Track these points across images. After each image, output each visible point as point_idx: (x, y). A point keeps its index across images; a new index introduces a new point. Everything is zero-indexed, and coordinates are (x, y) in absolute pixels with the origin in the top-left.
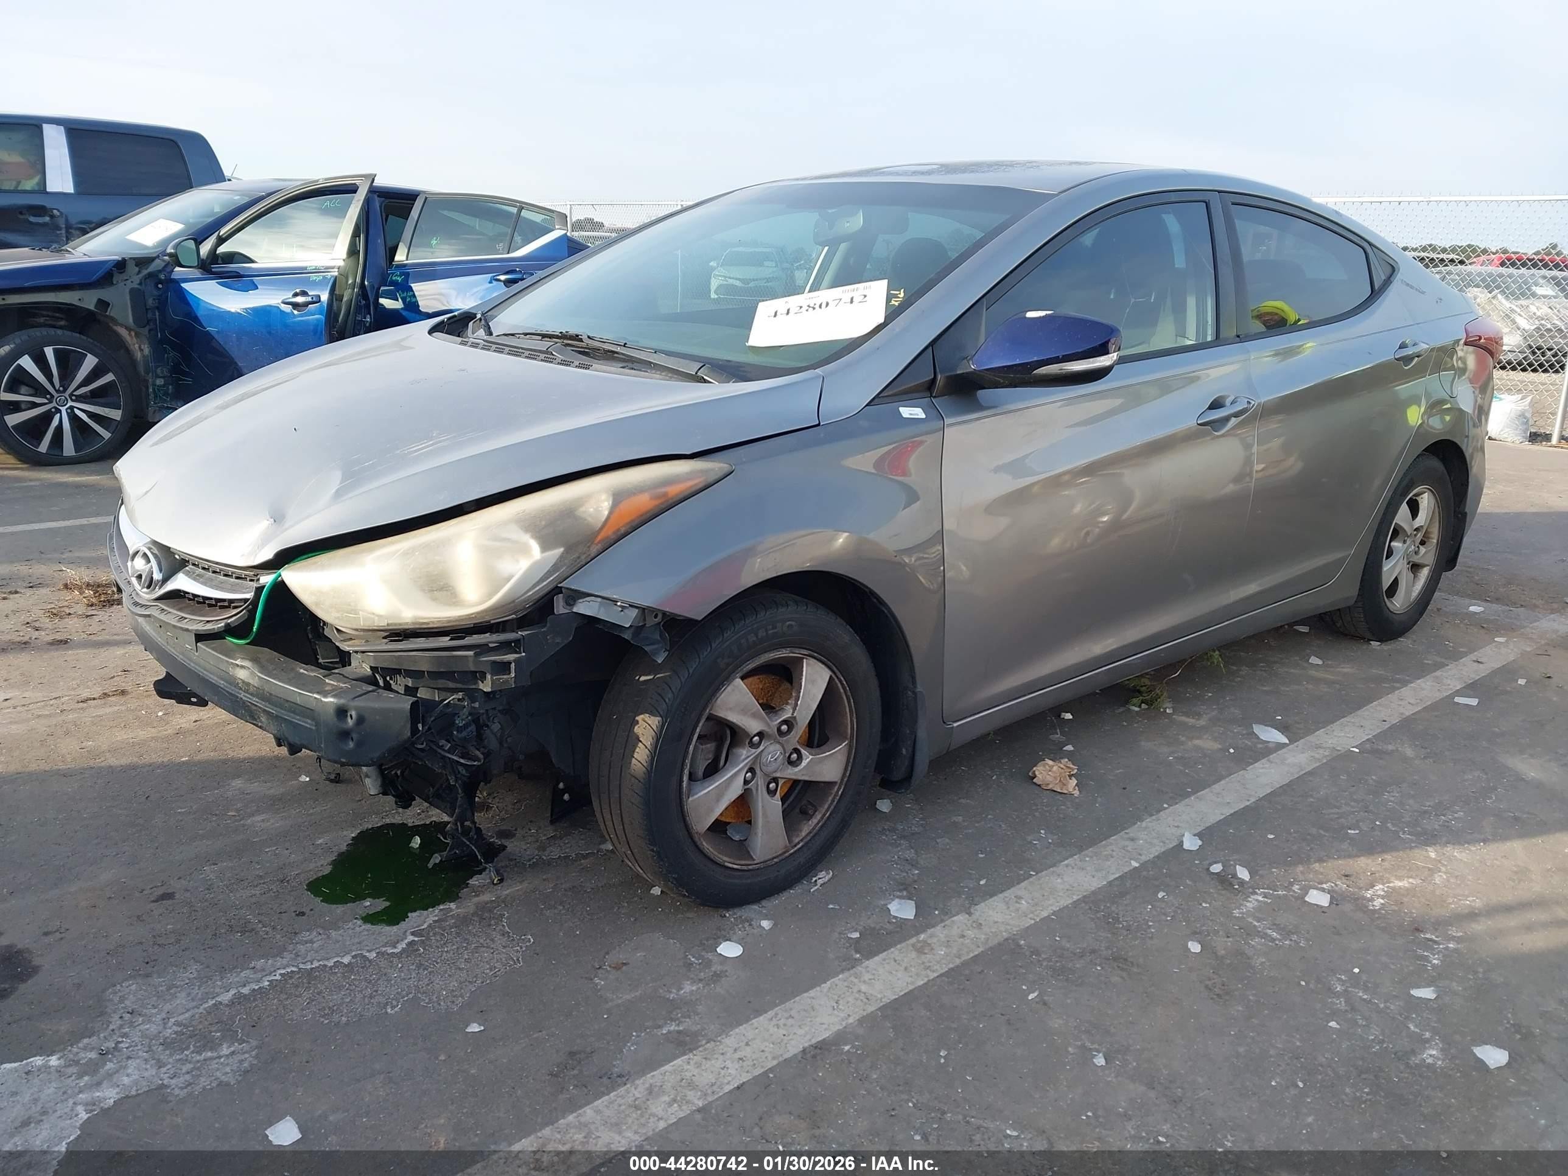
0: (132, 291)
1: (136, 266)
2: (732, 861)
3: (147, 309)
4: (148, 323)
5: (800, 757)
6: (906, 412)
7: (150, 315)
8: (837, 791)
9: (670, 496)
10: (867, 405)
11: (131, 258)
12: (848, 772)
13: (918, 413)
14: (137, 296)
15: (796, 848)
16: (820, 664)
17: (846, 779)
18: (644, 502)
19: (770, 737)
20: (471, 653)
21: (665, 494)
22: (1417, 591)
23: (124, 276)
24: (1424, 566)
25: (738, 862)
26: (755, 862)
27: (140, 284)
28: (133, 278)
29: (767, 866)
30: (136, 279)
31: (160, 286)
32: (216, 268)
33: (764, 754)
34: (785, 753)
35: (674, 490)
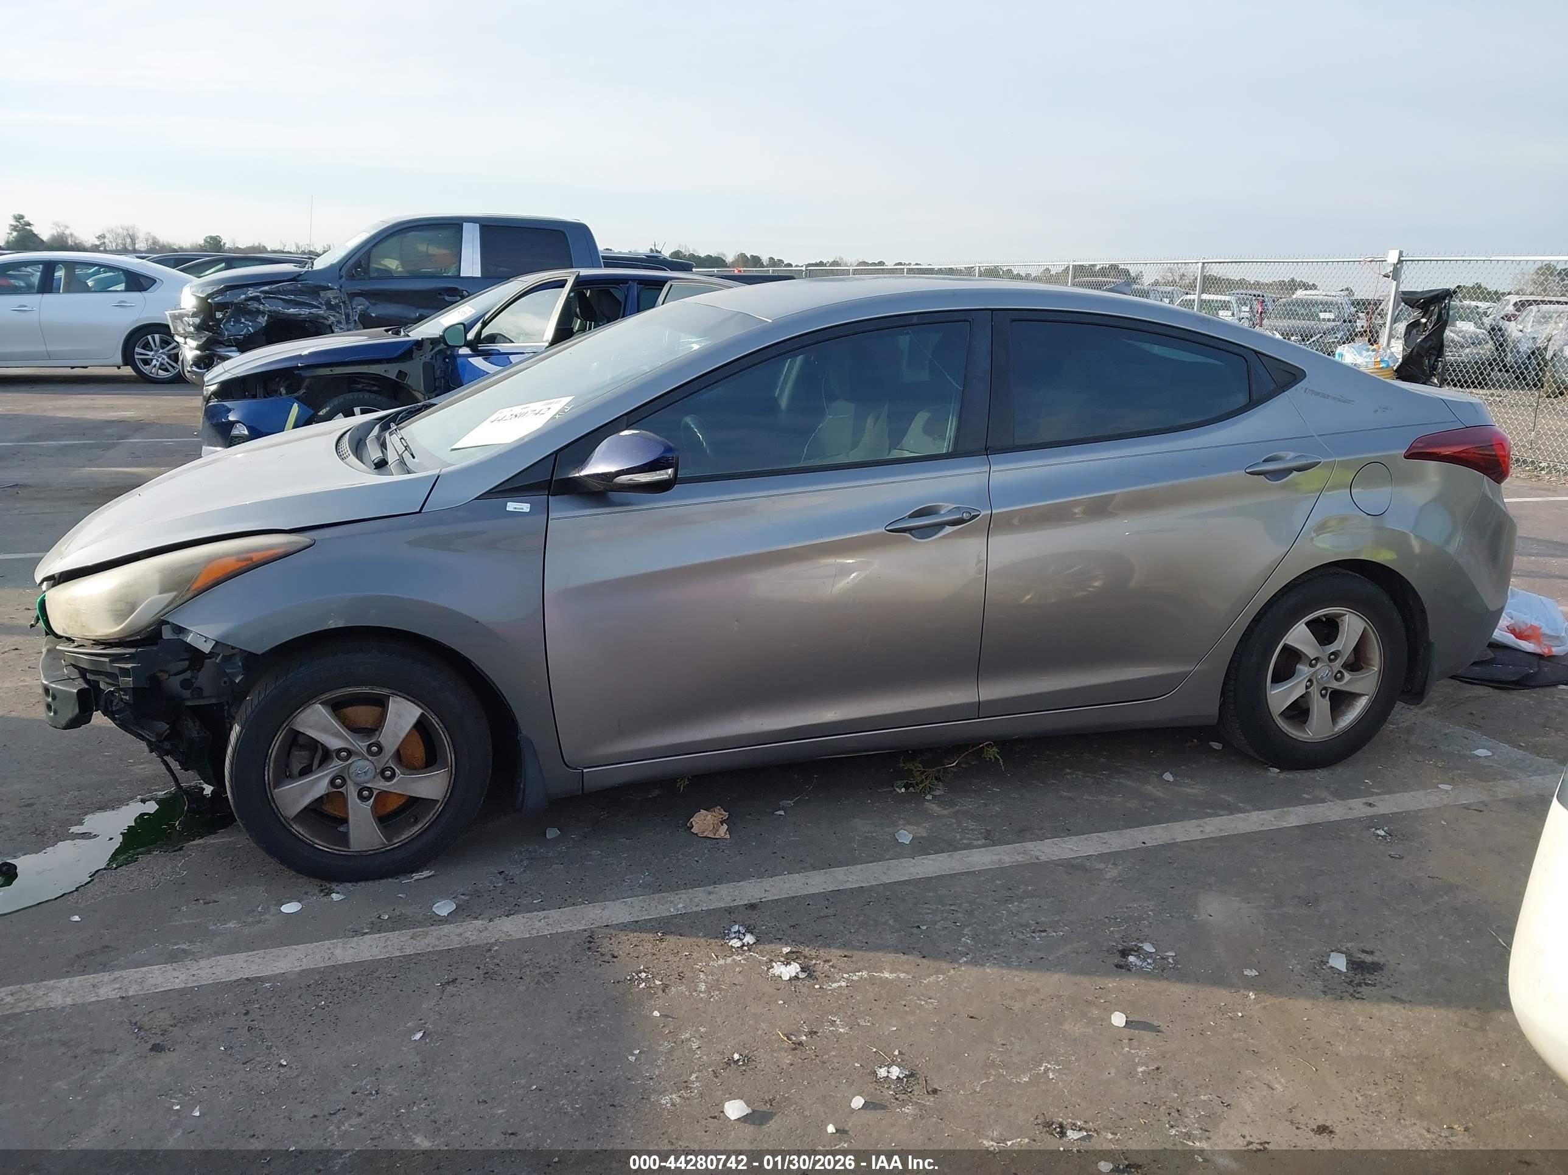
0: (425, 364)
1: (431, 344)
2: (321, 843)
3: (435, 379)
4: (435, 390)
5: (393, 775)
6: (511, 506)
7: (437, 384)
8: (439, 807)
9: (254, 560)
10: (475, 499)
11: (427, 339)
12: (449, 794)
13: (525, 507)
14: (428, 368)
15: (392, 847)
16: (409, 703)
17: (446, 799)
18: (232, 564)
19: (357, 754)
20: (107, 660)
21: (251, 559)
22: (1348, 722)
23: (421, 353)
24: (1360, 695)
25: (331, 847)
26: (351, 850)
27: (431, 359)
28: (427, 355)
29: (360, 855)
30: (429, 356)
31: (447, 360)
32: (482, 347)
33: (353, 765)
34: (376, 769)
35: (257, 557)
